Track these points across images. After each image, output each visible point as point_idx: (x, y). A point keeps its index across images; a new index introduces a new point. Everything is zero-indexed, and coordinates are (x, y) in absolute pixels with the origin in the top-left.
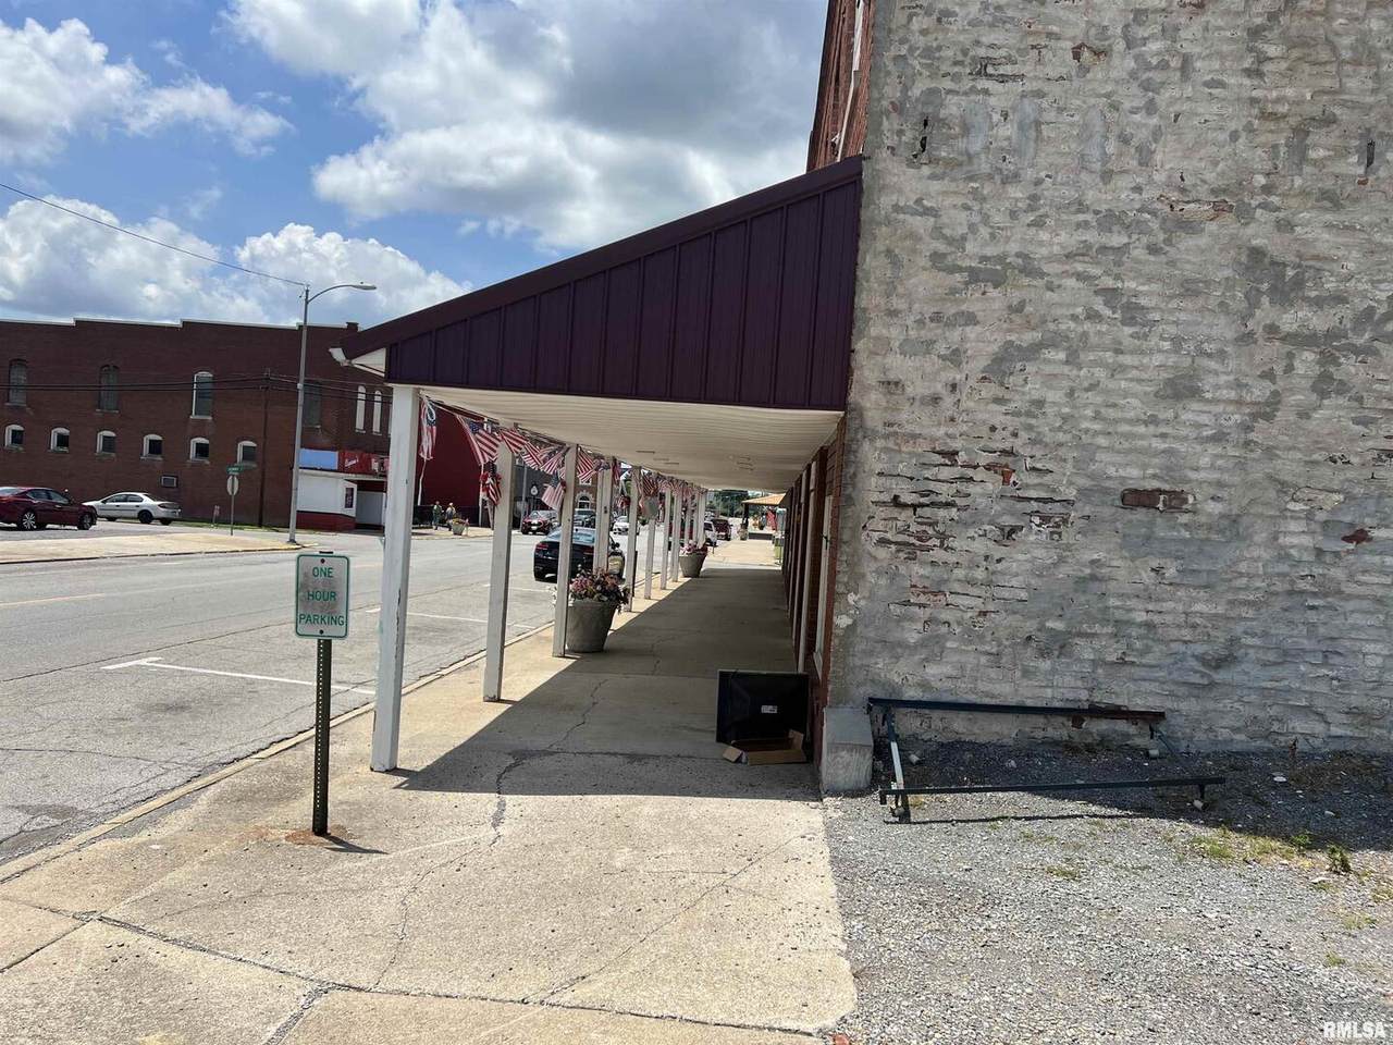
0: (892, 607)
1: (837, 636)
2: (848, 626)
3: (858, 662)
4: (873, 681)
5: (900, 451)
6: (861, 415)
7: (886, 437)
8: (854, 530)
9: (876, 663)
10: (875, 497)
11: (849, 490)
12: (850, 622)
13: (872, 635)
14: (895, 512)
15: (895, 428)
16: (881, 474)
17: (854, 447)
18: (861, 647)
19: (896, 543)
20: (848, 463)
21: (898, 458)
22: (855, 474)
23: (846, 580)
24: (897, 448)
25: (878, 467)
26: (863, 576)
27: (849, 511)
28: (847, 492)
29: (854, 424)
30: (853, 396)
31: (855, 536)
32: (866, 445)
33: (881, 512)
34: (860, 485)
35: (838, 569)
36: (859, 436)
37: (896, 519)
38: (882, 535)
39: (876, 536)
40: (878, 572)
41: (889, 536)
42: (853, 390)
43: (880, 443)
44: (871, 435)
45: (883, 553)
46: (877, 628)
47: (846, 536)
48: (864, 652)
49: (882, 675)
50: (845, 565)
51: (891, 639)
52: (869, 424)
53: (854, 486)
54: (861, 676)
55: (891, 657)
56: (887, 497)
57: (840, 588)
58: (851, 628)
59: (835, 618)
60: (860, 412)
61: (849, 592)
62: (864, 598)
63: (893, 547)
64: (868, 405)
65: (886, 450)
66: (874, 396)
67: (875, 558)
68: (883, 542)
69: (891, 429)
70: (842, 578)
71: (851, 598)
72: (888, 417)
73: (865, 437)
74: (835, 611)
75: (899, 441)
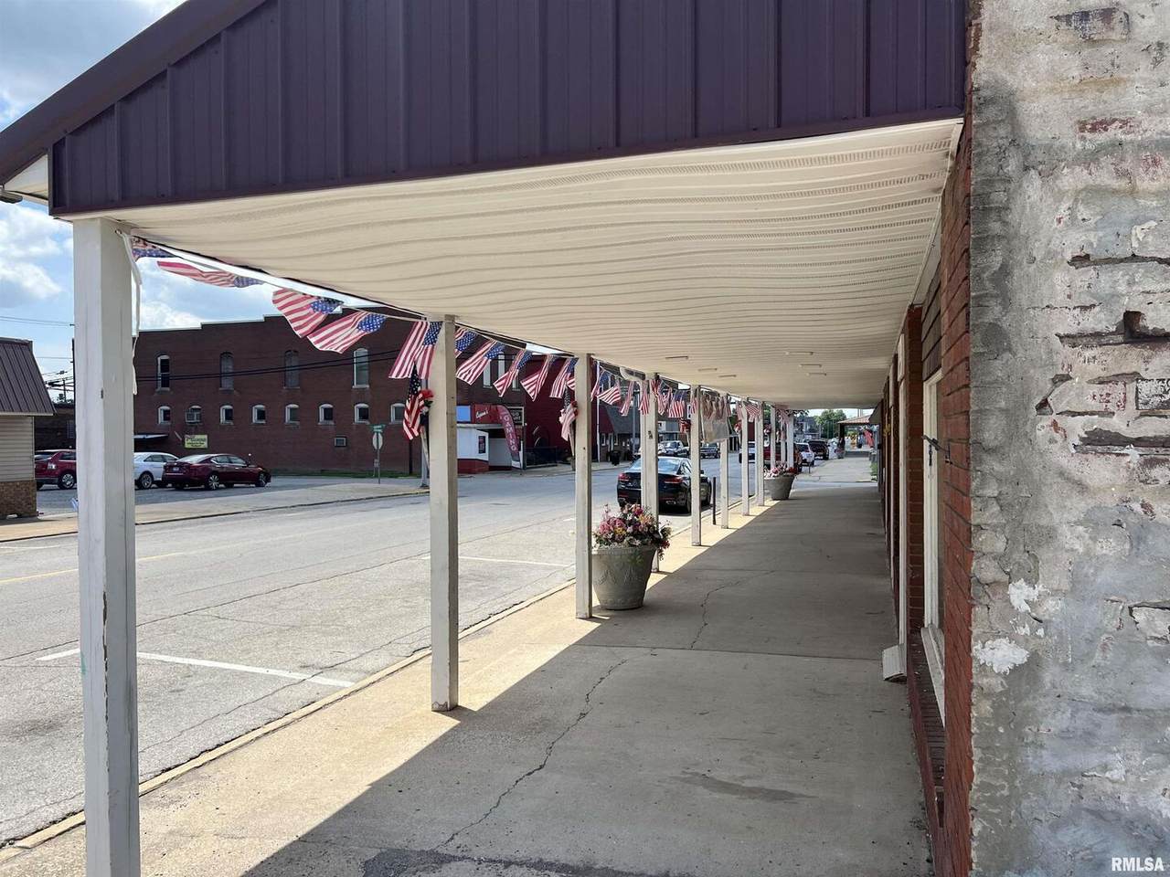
0: (1140, 616)
1: (987, 695)
2: (1016, 669)
3: (1050, 762)
4: (1098, 814)
5: (1133, 192)
6: (1011, 115)
7: (1090, 159)
8: (1014, 416)
9: (1105, 768)
10: (1068, 324)
11: (994, 312)
12: (1021, 656)
13: (1087, 691)
14: (1133, 359)
15: (1114, 133)
16: (1081, 260)
17: (999, 197)
18: (1056, 721)
19: (1138, 442)
20: (984, 242)
21: (1127, 209)
22: (1005, 271)
23: (1000, 545)
24: (1122, 184)
25: (1074, 242)
26: (1050, 535)
27: (998, 368)
28: (989, 318)
29: (992, 139)
30: (985, 69)
31: (1017, 431)
32: (1033, 189)
33: (1090, 363)
34: (1022, 298)
35: (975, 519)
36: (1012, 166)
37: (1136, 376)
38: (1097, 423)
39: (1078, 427)
40: (1092, 521)
41: (1117, 424)
42: (983, 51)
43: (1070, 179)
44: (1046, 163)
45: (1103, 471)
46: (1100, 672)
47: (992, 430)
48: (1065, 735)
49: (1124, 799)
50: (996, 508)
51: (1144, 702)
52: (1036, 131)
53: (1006, 302)
54: (1063, 799)
55: (1147, 752)
56: (1102, 320)
57: (985, 570)
58: (1026, 674)
59: (976, 647)
60: (1007, 105)
61: (1011, 578)
62: (1055, 593)
63: (1133, 454)
64: (1030, 84)
65: (1093, 193)
66: (1043, 57)
67: (1082, 487)
68: (1099, 441)
69: (1101, 137)
70: (990, 542)
71: (1020, 594)
72: (1090, 105)
73: (1026, 169)
74: (975, 631)
75: (1126, 166)
